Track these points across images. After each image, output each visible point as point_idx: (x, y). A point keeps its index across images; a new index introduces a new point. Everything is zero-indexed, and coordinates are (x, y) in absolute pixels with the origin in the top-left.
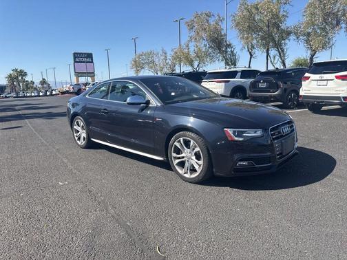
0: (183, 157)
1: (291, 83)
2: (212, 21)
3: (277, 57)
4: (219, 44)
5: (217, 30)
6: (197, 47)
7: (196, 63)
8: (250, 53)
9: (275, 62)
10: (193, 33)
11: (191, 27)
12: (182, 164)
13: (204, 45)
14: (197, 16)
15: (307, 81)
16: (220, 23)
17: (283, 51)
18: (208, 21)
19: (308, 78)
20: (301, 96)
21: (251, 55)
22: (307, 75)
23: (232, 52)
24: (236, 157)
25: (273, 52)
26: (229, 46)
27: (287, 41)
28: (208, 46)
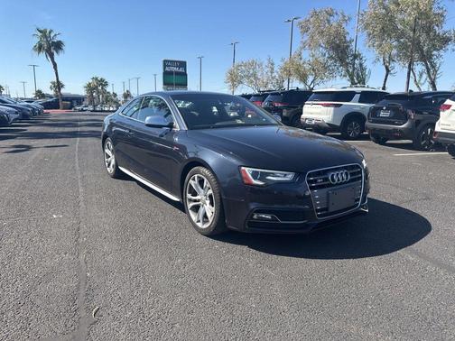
0: (199, 201)
2: (334, 21)
3: (425, 76)
4: (341, 53)
6: (313, 56)
7: (310, 79)
8: (387, 68)
9: (422, 81)
10: (306, 38)
11: (305, 30)
12: (196, 209)
13: (322, 54)
14: (315, 14)
16: (344, 25)
17: (433, 67)
18: (329, 21)
19: (449, 107)
21: (388, 71)
22: (448, 102)
23: (361, 65)
24: (252, 206)
25: (419, 67)
26: (355, 57)
28: (327, 55)
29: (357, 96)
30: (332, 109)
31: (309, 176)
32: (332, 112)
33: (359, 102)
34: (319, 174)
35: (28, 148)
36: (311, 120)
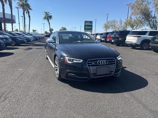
5: (145, 9)
6: (136, 18)
11: (133, 8)
13: (139, 17)
14: (137, 2)
16: (148, 5)
18: (142, 4)
28: (141, 17)
29: (148, 33)
30: (137, 38)
31: (89, 61)
32: (137, 39)
33: (149, 35)
34: (94, 61)
35: (31, 49)
36: (129, 42)
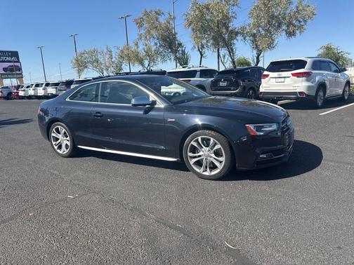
0: (200, 156)
1: (249, 81)
2: (162, 20)
3: (227, 57)
4: (170, 43)
5: (168, 29)
6: (146, 45)
7: (146, 63)
8: (201, 53)
9: (226, 60)
10: (143, 32)
11: (140, 24)
13: (153, 45)
14: (146, 14)
15: (267, 79)
16: (171, 22)
17: (232, 50)
18: (157, 19)
19: (267, 76)
20: (261, 93)
21: (202, 55)
23: (183, 52)
24: (259, 150)
25: (223, 51)
26: (180, 45)
27: (235, 41)
28: (158, 44)
29: (198, 74)
